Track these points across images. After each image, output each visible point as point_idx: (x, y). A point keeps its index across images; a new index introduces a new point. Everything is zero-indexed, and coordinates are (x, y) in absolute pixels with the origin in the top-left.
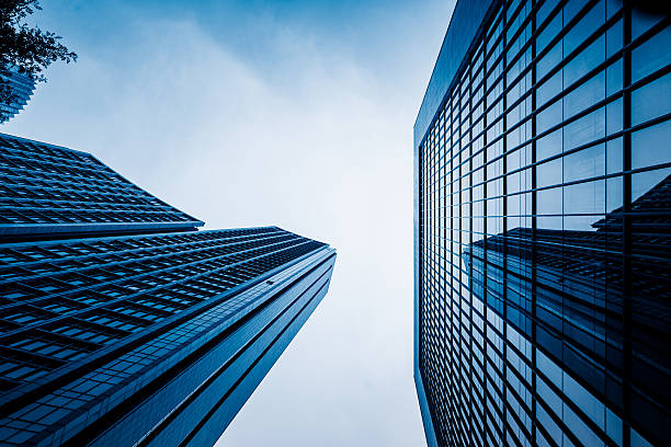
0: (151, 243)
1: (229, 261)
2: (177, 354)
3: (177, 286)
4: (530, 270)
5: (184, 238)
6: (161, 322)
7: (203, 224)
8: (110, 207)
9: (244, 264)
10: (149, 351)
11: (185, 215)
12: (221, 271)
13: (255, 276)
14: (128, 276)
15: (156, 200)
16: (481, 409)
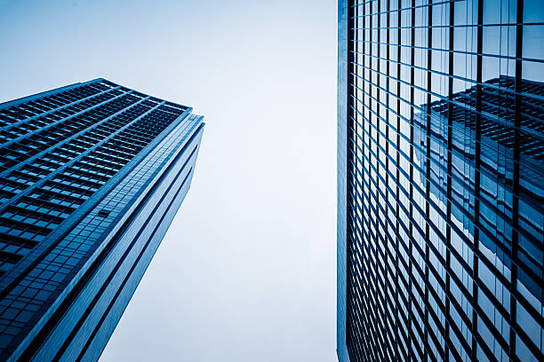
16: (443, 320)
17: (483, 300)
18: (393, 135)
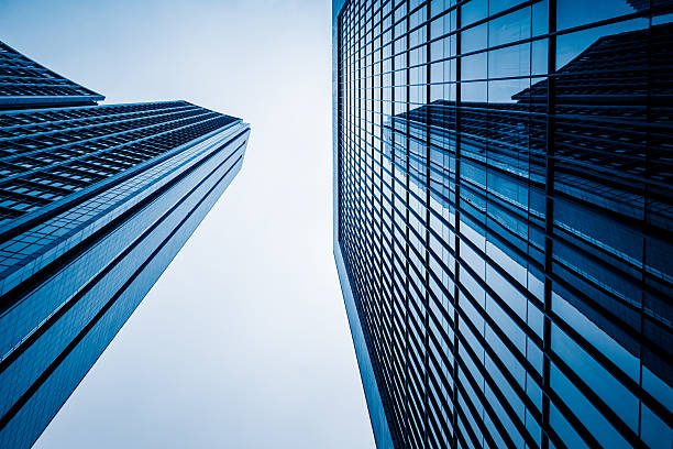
0: (45, 117)
1: (134, 136)
2: (80, 233)
3: (76, 163)
4: (454, 142)
5: (81, 113)
6: (59, 200)
7: (103, 98)
8: (8, 80)
9: (150, 140)
10: (47, 230)
11: (82, 88)
12: (125, 147)
13: (163, 152)
14: (19, 153)
15: (49, 72)
16: (404, 277)
17: (433, 263)
18: (369, 161)
